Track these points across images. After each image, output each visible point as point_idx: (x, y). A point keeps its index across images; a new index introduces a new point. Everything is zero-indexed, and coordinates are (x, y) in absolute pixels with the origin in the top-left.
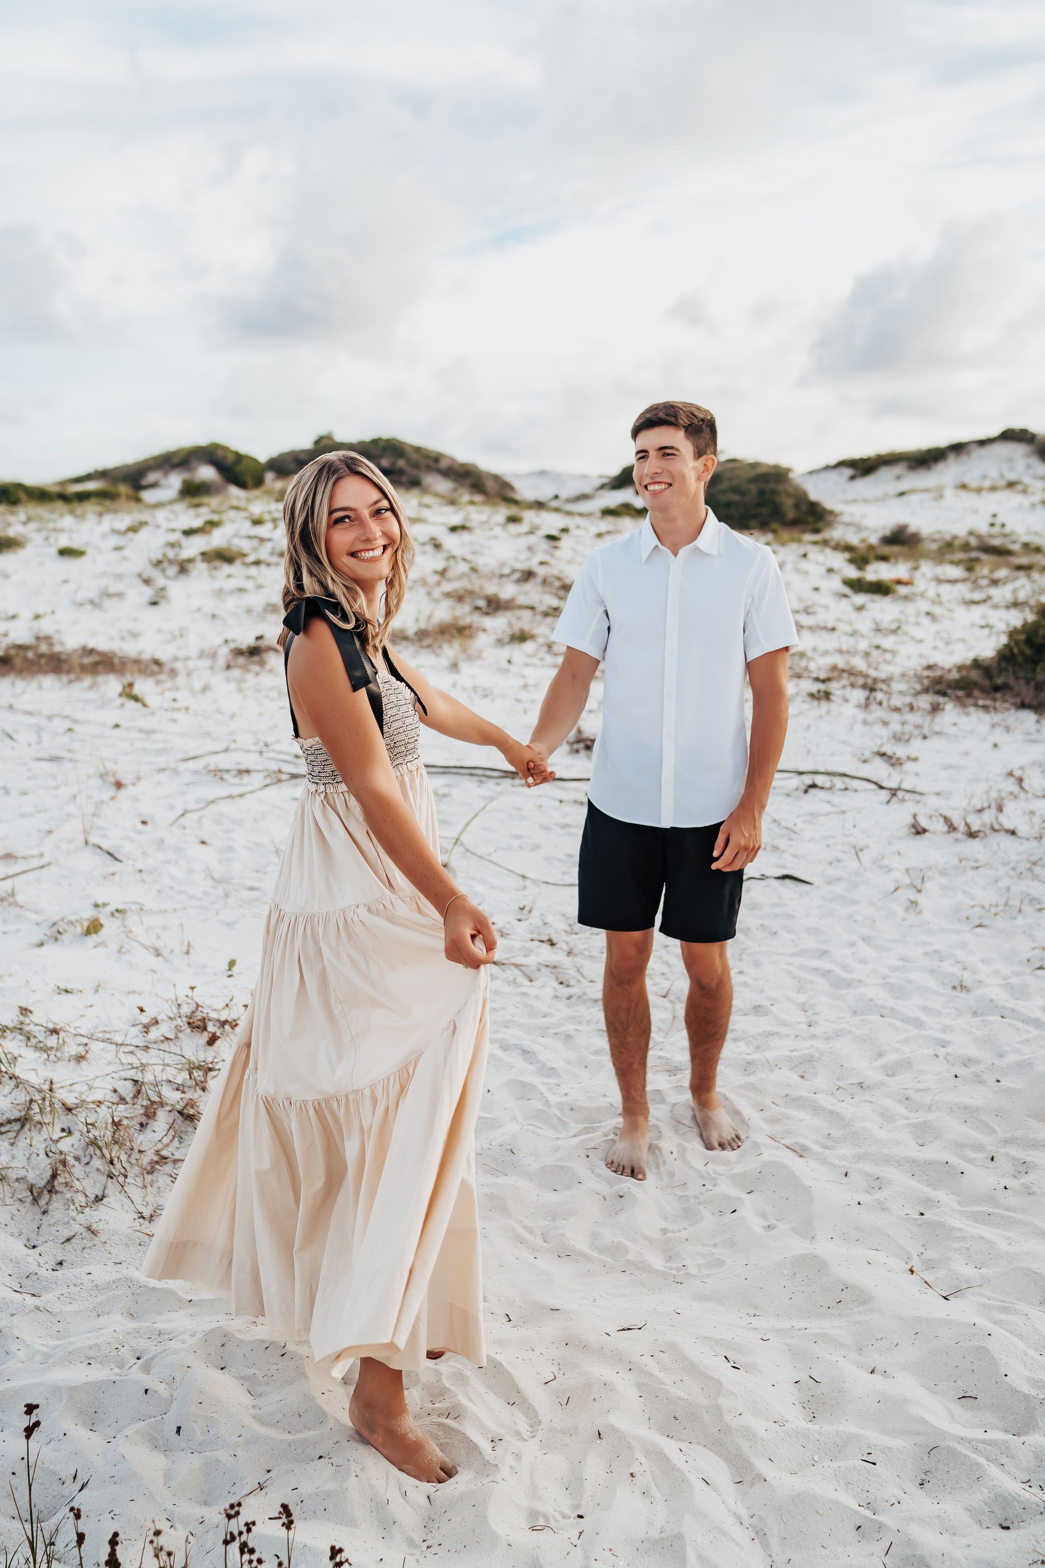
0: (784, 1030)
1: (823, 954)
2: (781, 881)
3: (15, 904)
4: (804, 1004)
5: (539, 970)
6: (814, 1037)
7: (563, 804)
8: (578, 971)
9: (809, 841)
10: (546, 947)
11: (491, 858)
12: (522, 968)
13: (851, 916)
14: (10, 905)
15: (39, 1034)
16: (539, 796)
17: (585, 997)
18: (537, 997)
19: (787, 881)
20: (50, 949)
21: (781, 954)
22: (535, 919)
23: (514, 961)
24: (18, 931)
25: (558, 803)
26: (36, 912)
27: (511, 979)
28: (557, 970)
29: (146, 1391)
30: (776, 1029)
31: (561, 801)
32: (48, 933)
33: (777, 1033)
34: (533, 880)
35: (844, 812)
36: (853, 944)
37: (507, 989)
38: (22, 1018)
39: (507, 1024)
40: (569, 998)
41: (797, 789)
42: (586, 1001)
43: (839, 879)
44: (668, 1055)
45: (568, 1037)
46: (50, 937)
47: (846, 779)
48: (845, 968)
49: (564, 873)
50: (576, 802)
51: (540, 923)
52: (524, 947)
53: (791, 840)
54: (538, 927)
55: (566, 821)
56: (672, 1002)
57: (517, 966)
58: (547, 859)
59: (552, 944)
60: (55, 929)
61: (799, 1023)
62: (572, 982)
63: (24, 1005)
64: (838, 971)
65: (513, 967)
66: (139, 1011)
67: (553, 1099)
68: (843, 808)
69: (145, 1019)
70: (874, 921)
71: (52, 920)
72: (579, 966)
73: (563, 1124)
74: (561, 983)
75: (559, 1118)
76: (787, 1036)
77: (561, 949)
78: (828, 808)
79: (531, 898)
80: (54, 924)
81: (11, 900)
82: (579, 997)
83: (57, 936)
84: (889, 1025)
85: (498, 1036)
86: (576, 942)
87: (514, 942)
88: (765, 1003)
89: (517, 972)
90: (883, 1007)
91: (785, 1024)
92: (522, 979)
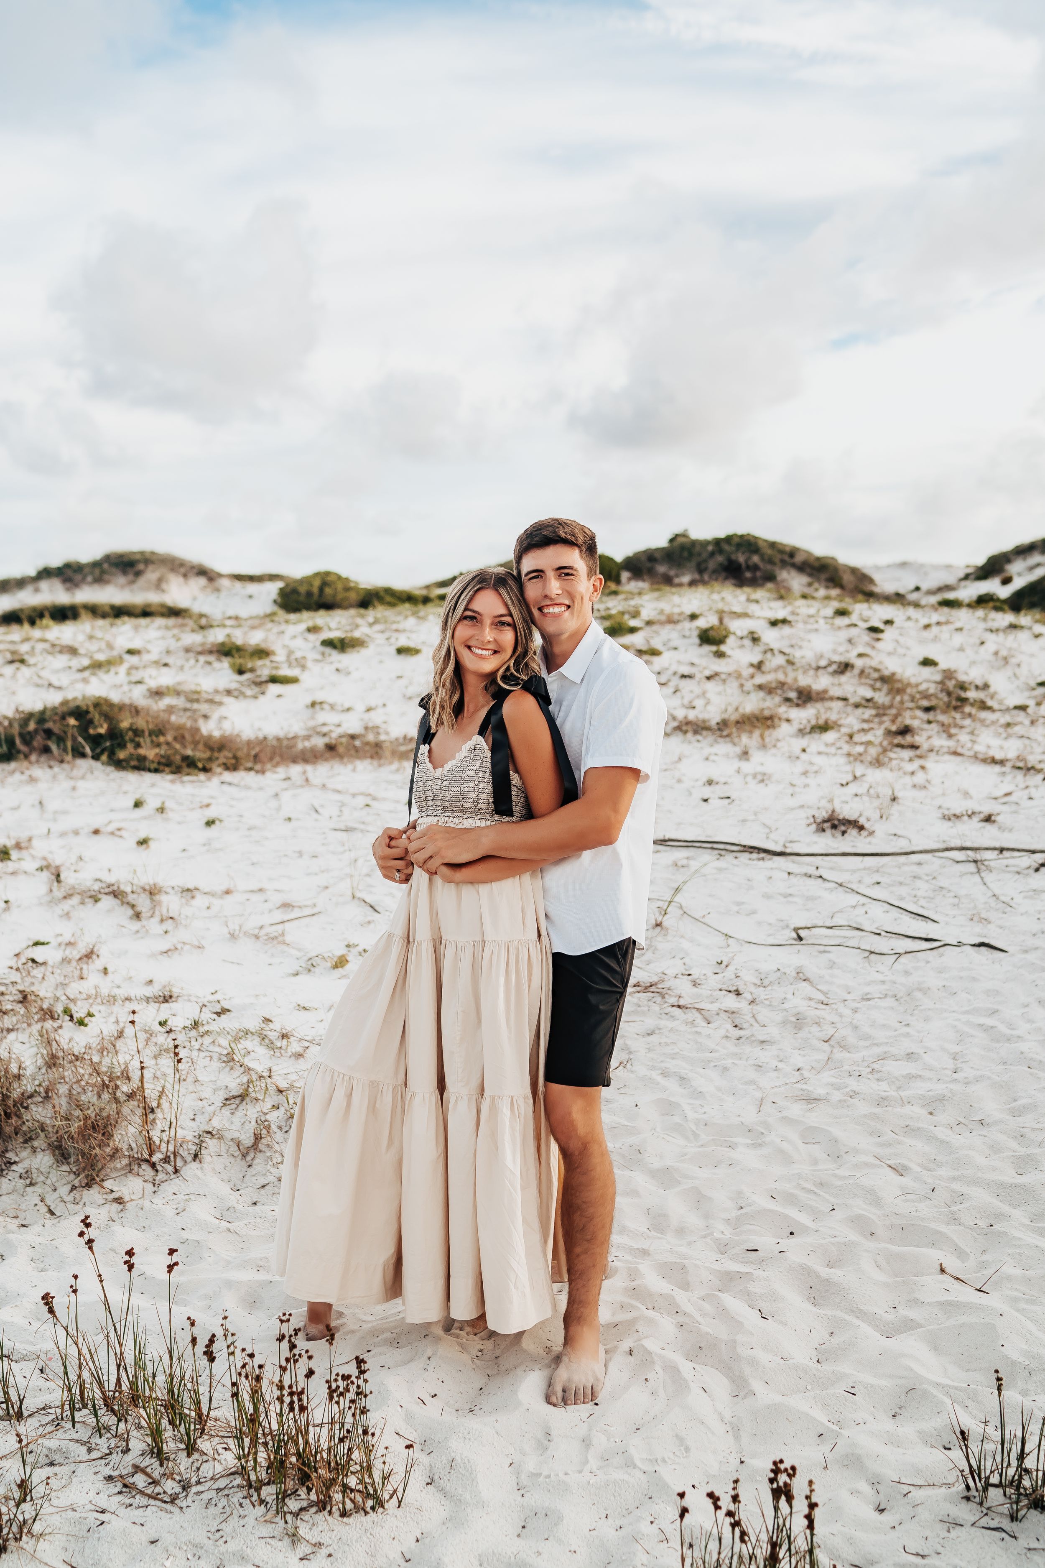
0: (928, 1074)
1: (994, 1012)
2: (977, 948)
3: (284, 943)
4: (957, 1053)
5: (718, 1014)
6: (955, 1080)
7: (791, 876)
8: (754, 1016)
9: (1022, 914)
10: (732, 996)
11: (705, 920)
12: (703, 1012)
13: (1034, 981)
14: (279, 943)
15: (273, 1035)
16: (772, 869)
17: (753, 1038)
18: (709, 1036)
19: (983, 949)
20: (303, 978)
21: (954, 1012)
22: (730, 973)
23: (697, 1006)
24: (281, 963)
25: (787, 874)
26: (299, 950)
27: (690, 1020)
28: (734, 1015)
30: (920, 1073)
31: (789, 873)
32: (304, 965)
33: (920, 1076)
34: (738, 940)
36: (1027, 1006)
37: (683, 1028)
38: (263, 1025)
39: (673, 1056)
40: (740, 1038)
41: (1029, 868)
42: (754, 1041)
43: (1037, 948)
44: (810, 1088)
45: (726, 1069)
46: (306, 969)
48: (1011, 1026)
49: (770, 935)
50: (806, 875)
51: (733, 976)
52: (711, 995)
53: (1005, 913)
54: (731, 980)
55: (789, 891)
56: (832, 1047)
57: (698, 1010)
58: (759, 923)
59: (738, 993)
60: (310, 963)
61: (946, 1069)
62: (745, 1026)
63: (268, 1017)
64: (1002, 1028)
65: (694, 1011)
67: (691, 1115)
71: (310, 955)
72: (755, 1012)
73: (696, 1136)
74: (736, 1026)
75: (693, 1131)
76: (930, 1079)
77: (745, 998)
79: (731, 955)
80: (310, 959)
81: (280, 939)
82: (747, 1038)
83: (311, 967)
84: (1031, 1074)
85: (663, 1065)
86: (761, 993)
87: (703, 991)
88: (921, 1051)
89: (697, 1015)
90: (1032, 1059)
91: (931, 1069)
92: (699, 1020)
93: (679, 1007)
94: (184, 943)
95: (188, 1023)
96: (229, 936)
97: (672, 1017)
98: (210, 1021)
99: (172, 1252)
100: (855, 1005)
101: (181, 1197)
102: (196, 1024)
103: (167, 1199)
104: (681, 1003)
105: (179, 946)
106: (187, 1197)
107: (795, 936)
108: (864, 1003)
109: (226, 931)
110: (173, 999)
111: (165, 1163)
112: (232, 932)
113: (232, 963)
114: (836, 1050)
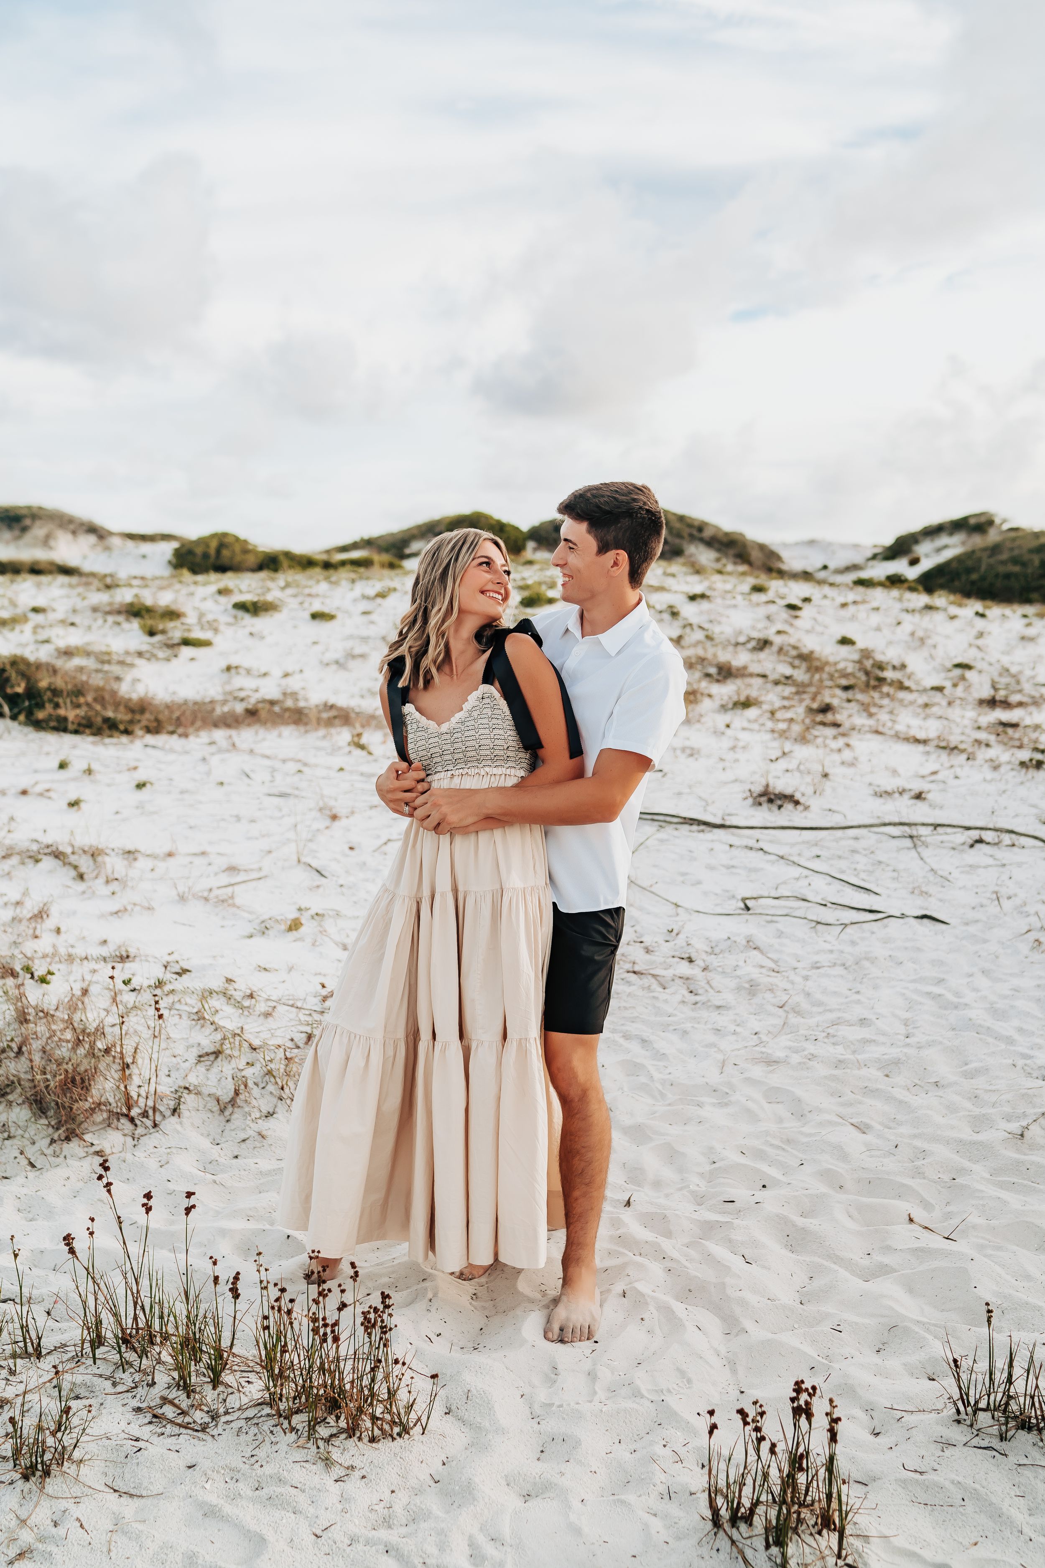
0: (882, 1039)
1: (941, 981)
2: (919, 920)
3: (234, 905)
4: (907, 1020)
5: (673, 980)
6: (908, 1045)
7: (733, 848)
8: (708, 982)
9: (960, 888)
10: (685, 963)
11: (652, 889)
12: (658, 978)
13: (977, 952)
14: (229, 905)
15: (238, 995)
16: (712, 841)
17: (709, 1004)
18: (666, 1001)
19: (925, 921)
20: (258, 941)
21: (901, 980)
22: (681, 941)
23: (652, 972)
24: (233, 925)
25: (728, 847)
26: (250, 913)
27: (647, 985)
28: (689, 981)
29: (288, 1236)
30: (874, 1038)
31: (731, 846)
32: (257, 928)
33: (874, 1041)
34: (687, 909)
35: (1004, 865)
36: (971, 975)
37: (640, 993)
38: (227, 985)
39: (633, 1020)
40: (696, 1003)
41: (964, 844)
42: (710, 1006)
43: (977, 921)
44: (769, 1051)
45: (685, 1032)
46: (260, 931)
47: (1013, 836)
48: (957, 994)
49: (717, 905)
50: (746, 847)
51: (684, 944)
52: (665, 962)
53: (943, 887)
54: (682, 947)
55: (732, 863)
56: (787, 1012)
57: (654, 976)
58: (705, 894)
59: (691, 960)
60: (263, 925)
61: (898, 1034)
62: (700, 991)
63: (230, 977)
64: (950, 996)
65: (650, 977)
66: (321, 987)
67: (657, 1076)
68: (1004, 862)
69: (324, 992)
70: (997, 957)
71: (262, 918)
72: (709, 978)
73: (663, 1095)
74: (691, 992)
75: (660, 1091)
76: (884, 1044)
77: (698, 965)
78: (990, 861)
79: (681, 924)
80: (263, 922)
81: (230, 901)
82: (703, 1004)
83: (264, 930)
84: (981, 1039)
85: (624, 1028)
86: (713, 961)
87: (657, 958)
88: (873, 1017)
89: (653, 980)
90: (980, 1026)
91: (884, 1034)
92: (655, 986)
93: (634, 972)
94: (135, 904)
95: (151, 982)
96: (177, 898)
97: (628, 982)
98: (173, 980)
99: (189, 1195)
100: (805, 973)
101: (162, 1150)
102: (159, 983)
103: (148, 1152)
104: (637, 969)
105: (129, 908)
106: (169, 1150)
107: (742, 906)
108: (814, 971)
109: (174, 893)
110: (130, 959)
111: (143, 1117)
112: (181, 894)
113: (184, 924)
114: (791, 1016)
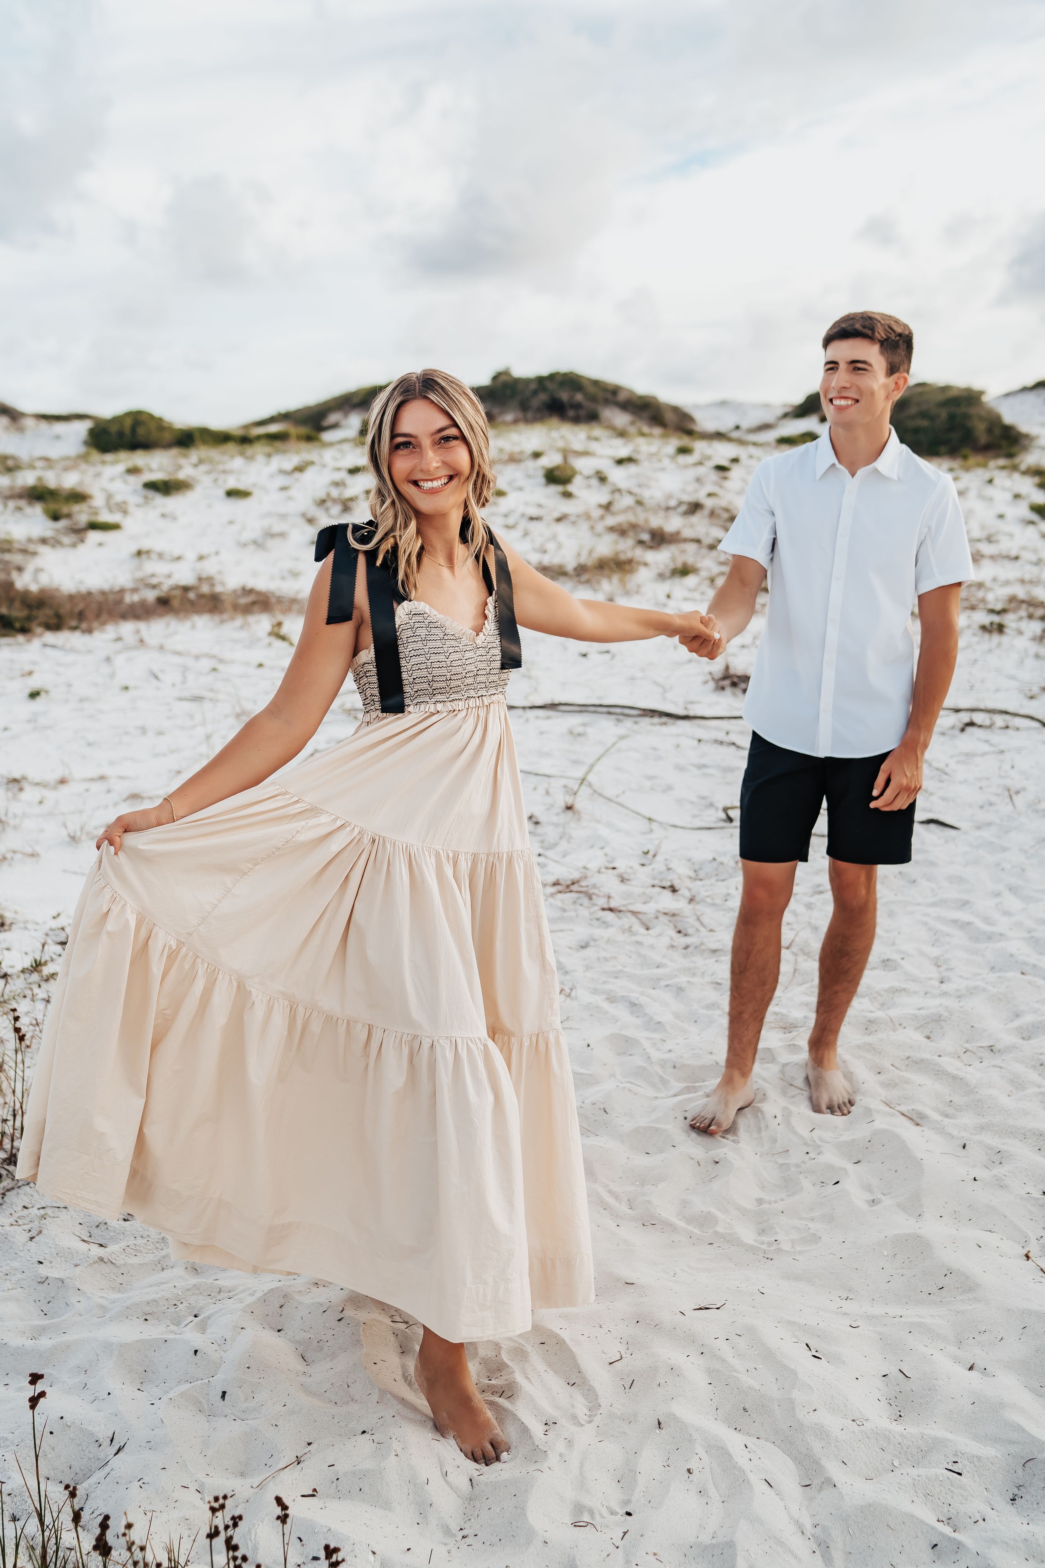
0: (912, 986)
1: (964, 904)
2: (925, 826)
4: (937, 958)
5: (657, 918)
6: (945, 994)
7: (702, 744)
8: (698, 919)
9: (961, 783)
10: (667, 893)
11: (620, 800)
12: (640, 916)
13: (998, 865)
16: (678, 735)
17: (703, 947)
18: (652, 947)
19: (932, 826)
21: (919, 904)
22: (659, 865)
23: (632, 908)
25: (696, 742)
27: (627, 927)
28: (675, 918)
29: (196, 1352)
30: (903, 985)
31: (700, 741)
33: (905, 990)
34: (661, 823)
35: (1002, 752)
36: (998, 895)
37: (621, 938)
39: (616, 975)
40: (686, 948)
41: (953, 728)
42: (704, 951)
43: (989, 824)
44: (784, 1011)
45: (680, 989)
47: (1007, 717)
48: (987, 920)
49: (694, 816)
50: (716, 741)
51: (664, 868)
52: (644, 893)
53: (942, 781)
54: (661, 873)
55: (703, 761)
56: (795, 954)
57: (634, 913)
58: (679, 801)
59: (674, 890)
61: (931, 979)
62: (690, 931)
64: (979, 923)
65: (629, 915)
67: (655, 1055)
68: (1002, 747)
70: (1023, 870)
72: (699, 913)
73: (664, 1082)
74: (679, 932)
75: (661, 1076)
76: (916, 993)
77: (683, 896)
78: (986, 748)
79: (656, 842)
82: (696, 947)
84: (1029, 982)
85: (607, 987)
86: (700, 889)
87: (635, 888)
88: (896, 956)
89: (633, 919)
90: (1024, 963)
91: (915, 980)
92: (638, 928)
93: (611, 910)
94: (14, 852)
95: (27, 963)
96: (68, 839)
97: (604, 922)
98: (54, 957)
99: (35, 1378)
100: (807, 899)
101: (34, 1211)
102: (37, 966)
103: (16, 1216)
104: (613, 904)
105: (9, 855)
106: (42, 1212)
107: (723, 816)
108: (817, 897)
109: (64, 833)
110: (6, 928)
111: (9, 1164)
112: (72, 834)
113: (75, 873)
114: (800, 959)
